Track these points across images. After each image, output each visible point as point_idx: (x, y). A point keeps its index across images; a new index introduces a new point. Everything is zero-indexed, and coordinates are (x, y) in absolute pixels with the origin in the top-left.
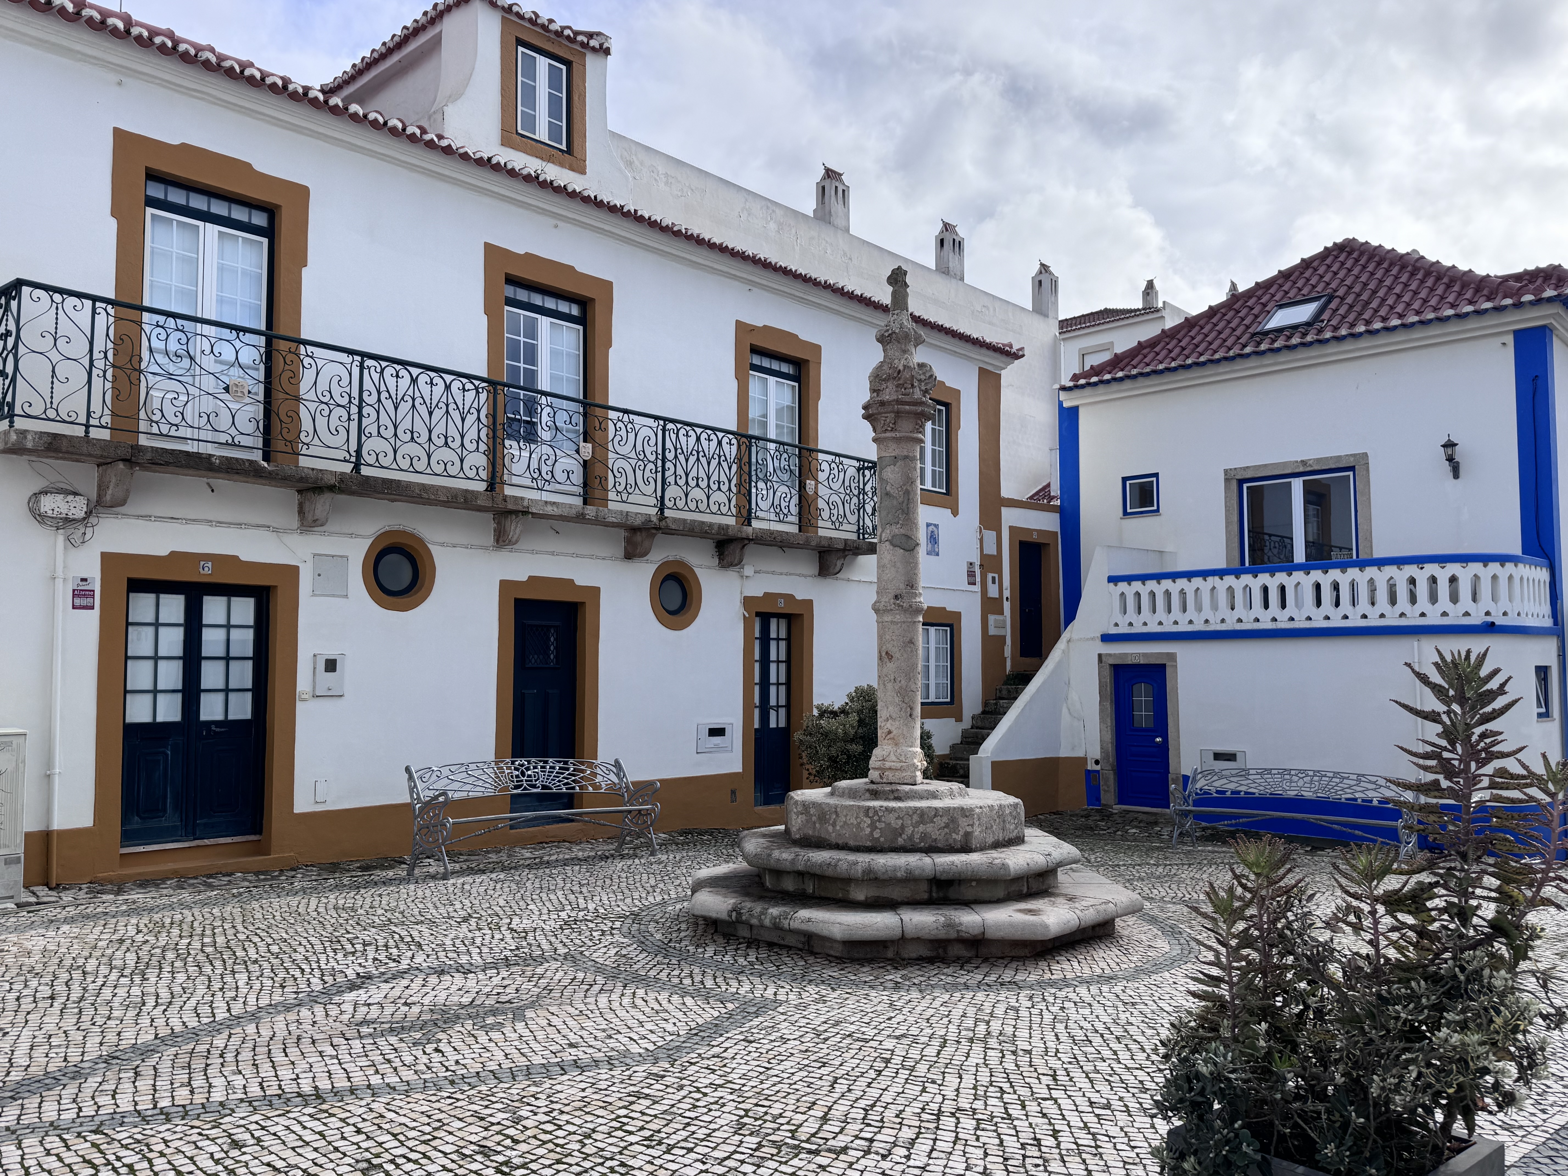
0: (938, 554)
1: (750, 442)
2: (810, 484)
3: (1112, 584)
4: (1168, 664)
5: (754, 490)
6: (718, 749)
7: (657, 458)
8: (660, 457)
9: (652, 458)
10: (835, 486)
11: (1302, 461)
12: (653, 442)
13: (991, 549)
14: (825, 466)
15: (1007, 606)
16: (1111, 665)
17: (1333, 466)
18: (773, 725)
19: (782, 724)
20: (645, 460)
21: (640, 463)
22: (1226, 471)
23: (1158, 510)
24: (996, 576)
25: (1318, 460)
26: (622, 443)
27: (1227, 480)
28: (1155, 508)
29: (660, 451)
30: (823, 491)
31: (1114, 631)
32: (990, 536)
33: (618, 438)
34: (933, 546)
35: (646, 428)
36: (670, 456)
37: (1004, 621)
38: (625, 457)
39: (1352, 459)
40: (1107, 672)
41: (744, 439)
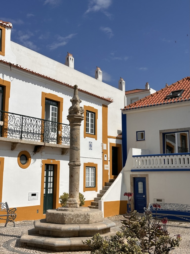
0: (92, 150)
1: (44, 122)
2: (60, 132)
3: (133, 157)
4: (146, 177)
5: (45, 133)
6: (34, 199)
7: (20, 125)
8: (21, 125)
9: (19, 125)
10: (66, 133)
11: (177, 129)
12: (19, 121)
13: (105, 148)
14: (63, 128)
15: (109, 162)
16: (133, 178)
17: (184, 130)
18: (49, 193)
19: (51, 193)
20: (17, 126)
21: (16, 126)
22: (160, 131)
23: (144, 140)
24: (106, 155)
25: (180, 129)
26: (11, 121)
27: (160, 133)
28: (144, 139)
29: (21, 123)
30: (63, 134)
31: (133, 169)
32: (105, 145)
33: (10, 120)
34: (91, 148)
35: (18, 118)
36: (24, 125)
37: (108, 166)
38: (12, 125)
39: (188, 129)
40: (132, 179)
41: (43, 121)
